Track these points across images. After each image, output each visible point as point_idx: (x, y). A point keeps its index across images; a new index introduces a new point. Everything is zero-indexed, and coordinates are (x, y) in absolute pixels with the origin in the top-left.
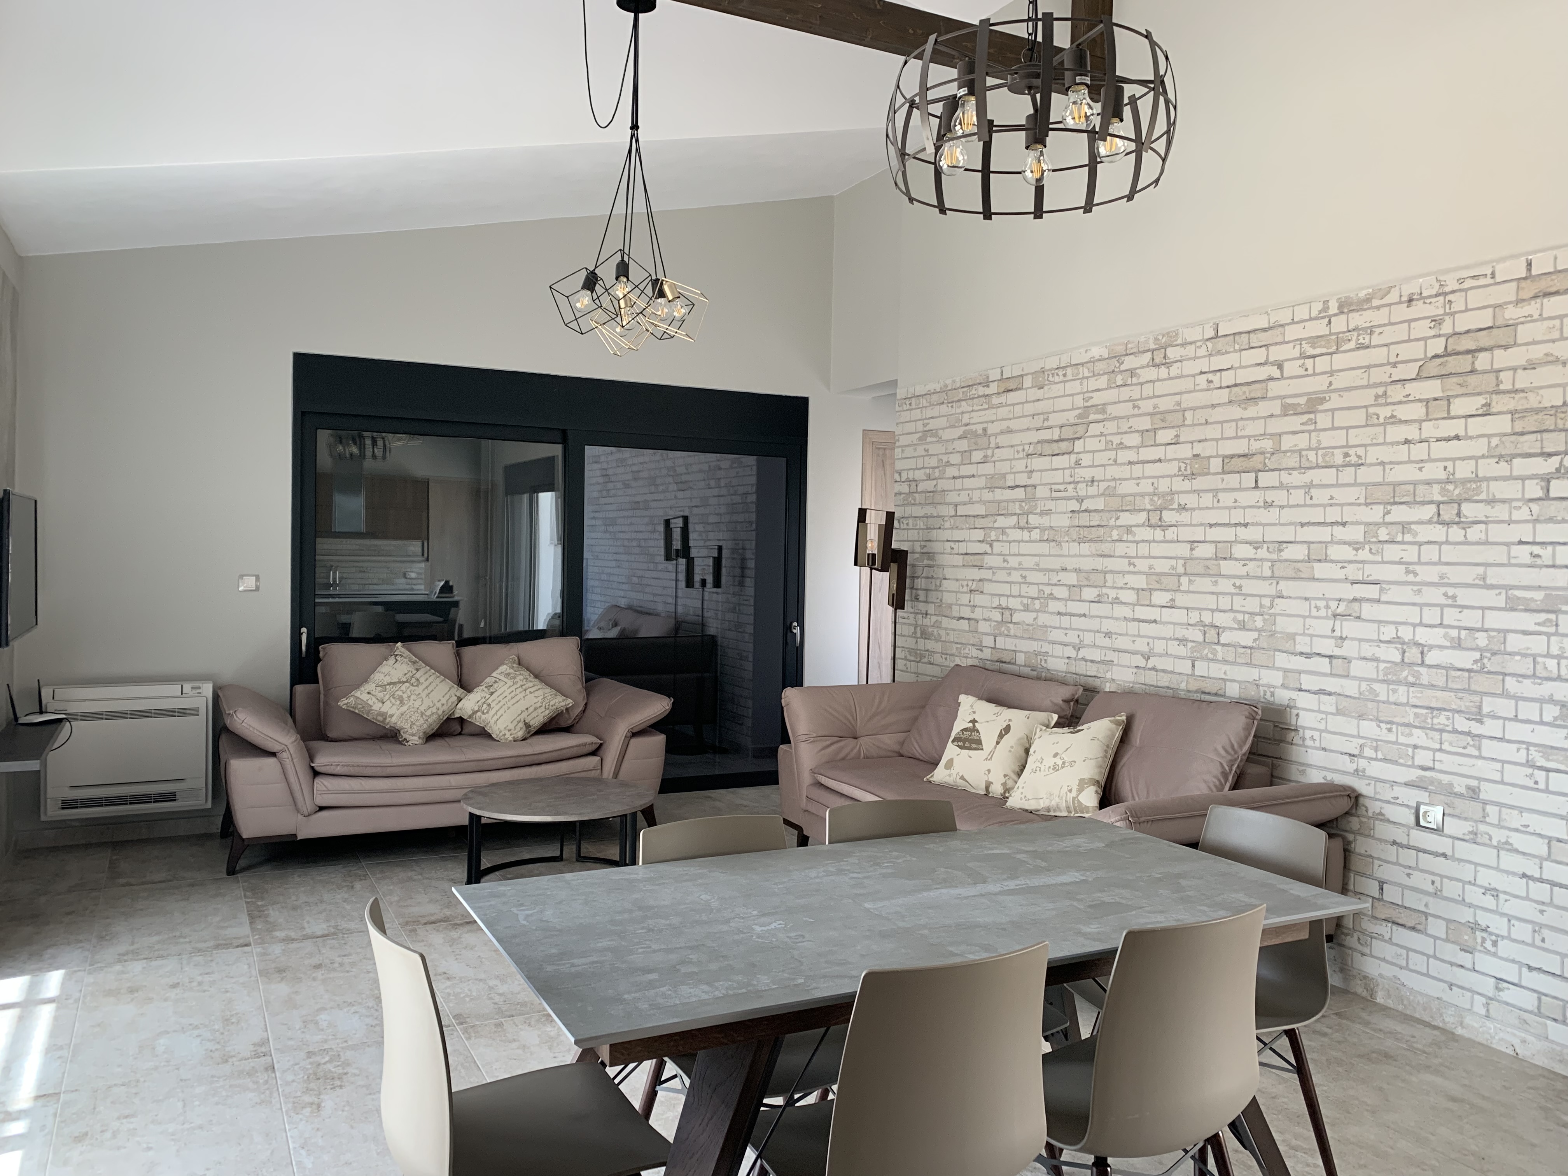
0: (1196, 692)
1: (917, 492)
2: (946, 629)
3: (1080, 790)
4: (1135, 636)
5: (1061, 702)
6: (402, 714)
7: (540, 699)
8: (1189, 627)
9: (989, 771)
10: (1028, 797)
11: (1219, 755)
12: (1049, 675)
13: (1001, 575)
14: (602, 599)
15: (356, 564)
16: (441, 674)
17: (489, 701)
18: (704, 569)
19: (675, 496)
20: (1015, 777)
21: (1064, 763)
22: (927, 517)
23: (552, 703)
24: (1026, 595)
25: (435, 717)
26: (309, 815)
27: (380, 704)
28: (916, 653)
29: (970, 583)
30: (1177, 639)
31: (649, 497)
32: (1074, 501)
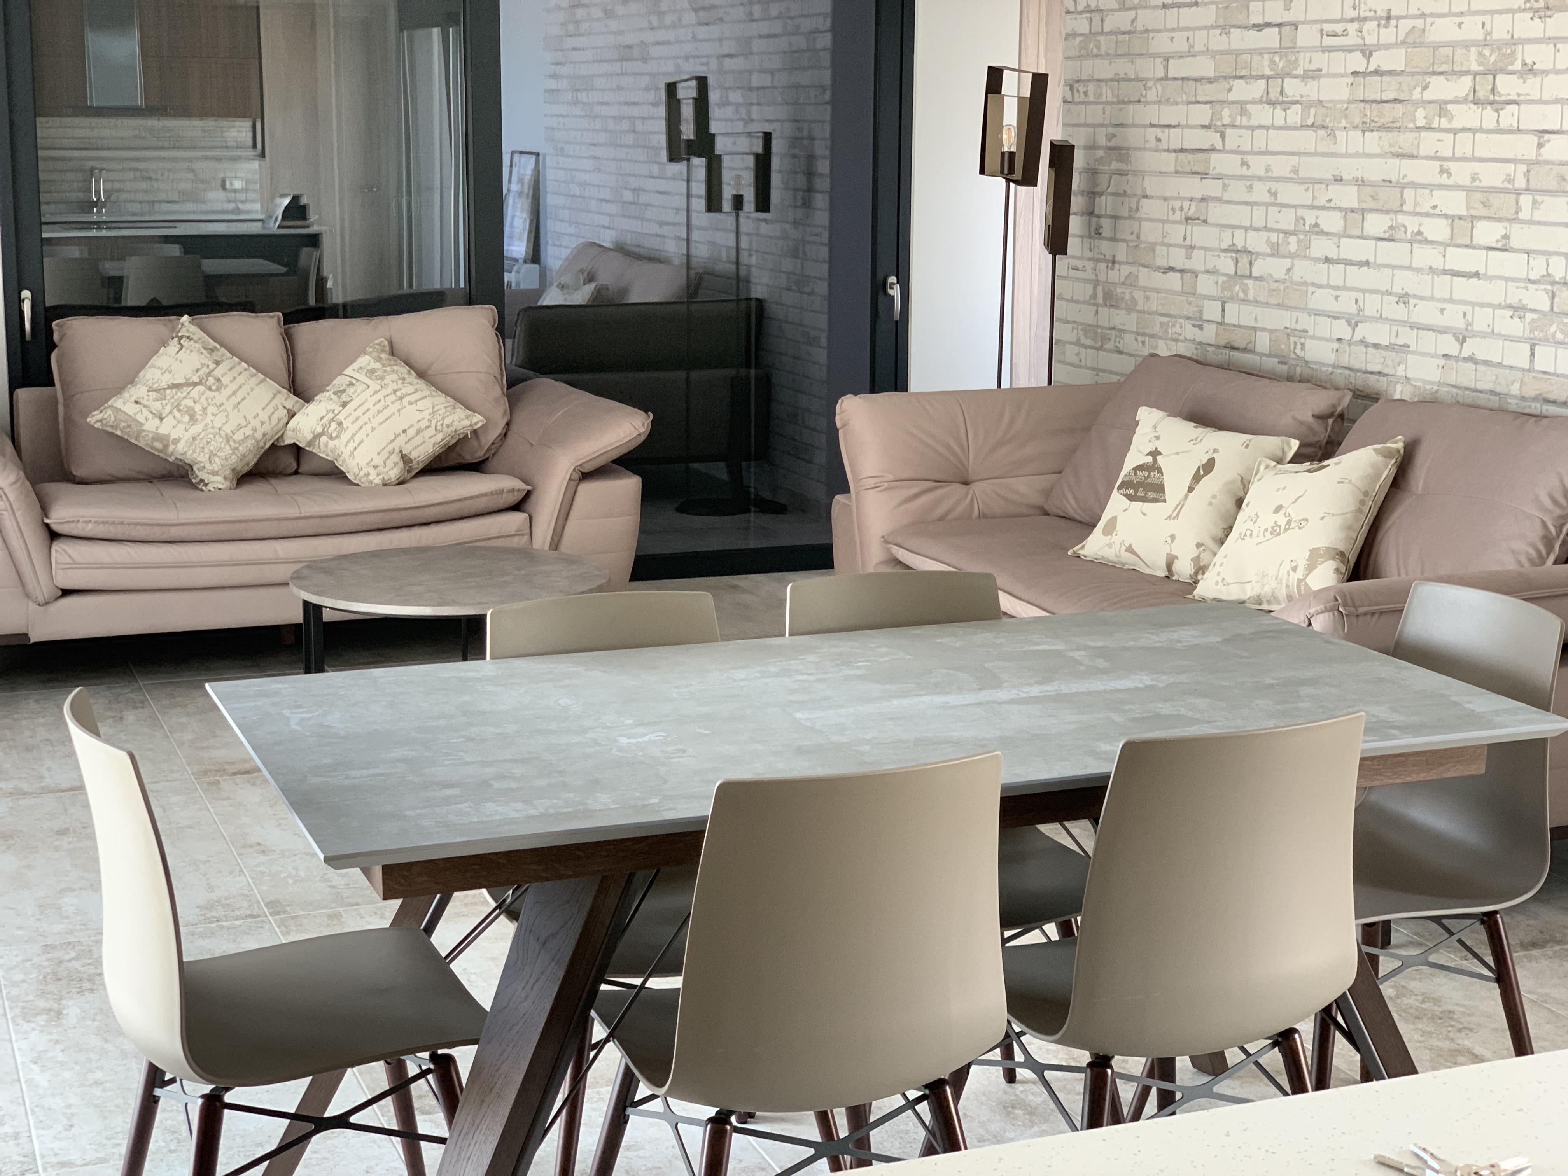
0: (1535, 399)
1: (1102, 33)
2: (1145, 289)
3: (1311, 567)
4: (1445, 300)
5: (1310, 419)
6: (194, 439)
7: (426, 414)
8: (1530, 286)
9: (1173, 537)
10: (1228, 580)
11: (1542, 508)
12: (1307, 372)
13: (1237, 191)
14: (572, 230)
15: (133, 165)
16: (259, 370)
17: (341, 417)
18: (738, 176)
19: (694, 37)
20: (1212, 545)
21: (1289, 522)
22: (1118, 81)
23: (447, 421)
24: (1278, 226)
25: (250, 443)
26: (47, 603)
27: (157, 421)
28: (1096, 333)
29: (1186, 204)
30: (1510, 307)
31: (649, 37)
32: (1358, 54)
